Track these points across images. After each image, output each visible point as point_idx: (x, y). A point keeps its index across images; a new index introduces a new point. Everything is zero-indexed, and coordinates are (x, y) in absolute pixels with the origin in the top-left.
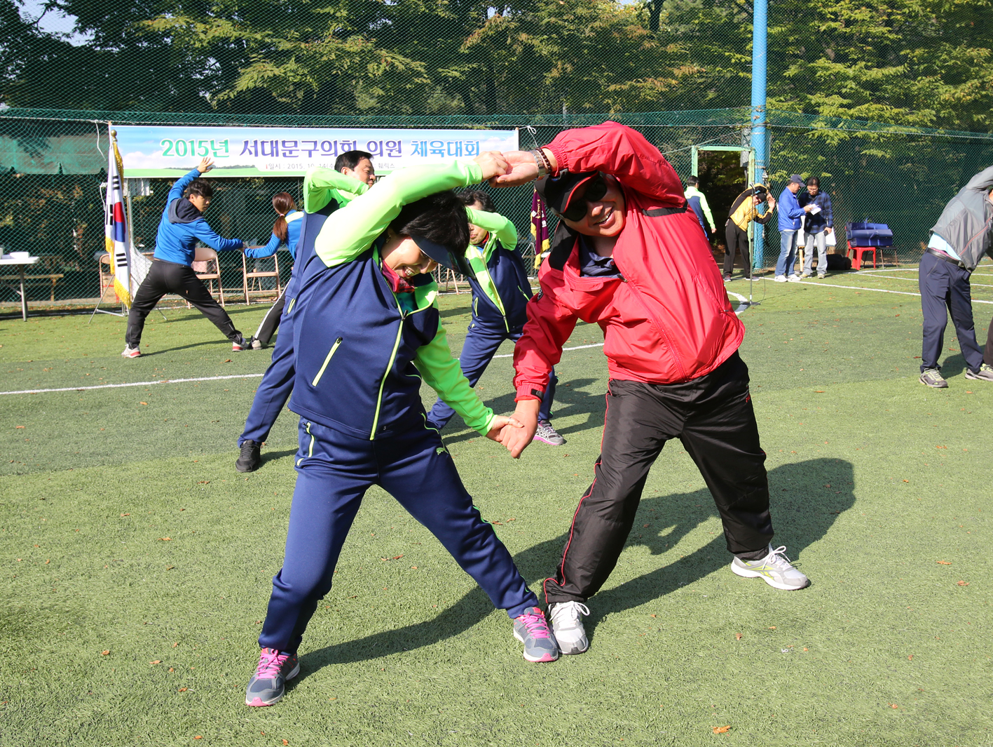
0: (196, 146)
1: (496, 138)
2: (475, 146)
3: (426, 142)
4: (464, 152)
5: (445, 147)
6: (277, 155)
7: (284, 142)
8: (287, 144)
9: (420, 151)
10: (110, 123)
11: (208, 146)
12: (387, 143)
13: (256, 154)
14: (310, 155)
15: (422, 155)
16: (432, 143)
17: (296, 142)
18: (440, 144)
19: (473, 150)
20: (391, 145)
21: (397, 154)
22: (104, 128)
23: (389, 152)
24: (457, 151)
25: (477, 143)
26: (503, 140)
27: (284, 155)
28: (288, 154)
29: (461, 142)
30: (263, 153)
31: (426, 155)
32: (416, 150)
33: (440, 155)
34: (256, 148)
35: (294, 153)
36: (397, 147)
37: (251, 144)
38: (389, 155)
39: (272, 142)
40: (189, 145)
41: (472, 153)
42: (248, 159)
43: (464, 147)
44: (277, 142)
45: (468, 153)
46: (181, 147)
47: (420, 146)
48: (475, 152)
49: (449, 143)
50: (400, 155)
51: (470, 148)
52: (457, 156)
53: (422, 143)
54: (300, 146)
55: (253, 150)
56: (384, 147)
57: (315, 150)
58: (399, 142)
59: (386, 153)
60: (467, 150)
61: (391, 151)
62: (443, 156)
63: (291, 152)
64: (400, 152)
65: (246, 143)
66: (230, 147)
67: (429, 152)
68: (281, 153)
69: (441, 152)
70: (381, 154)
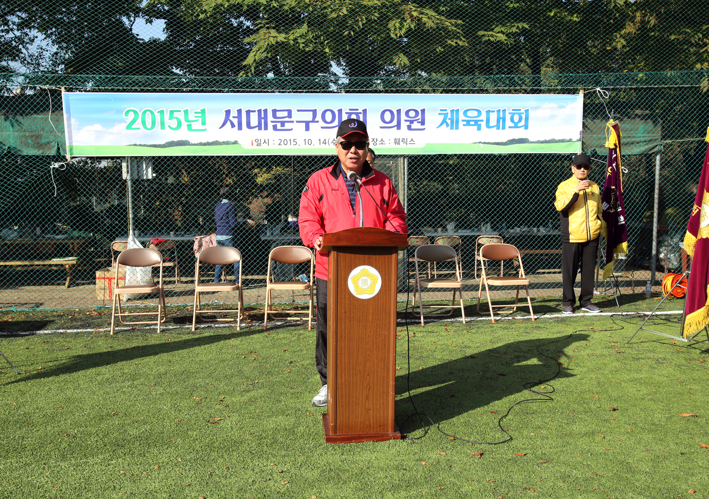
0: (167, 116)
1: (553, 105)
2: (524, 116)
3: (458, 111)
4: (509, 123)
5: (483, 117)
6: (266, 128)
7: (274, 111)
8: (279, 114)
9: (449, 122)
10: (63, 89)
11: (181, 116)
12: (407, 113)
13: (240, 128)
14: (307, 129)
15: (452, 128)
16: (465, 112)
17: (290, 112)
18: (475, 114)
19: (520, 120)
20: (412, 114)
21: (419, 126)
22: (57, 95)
23: (408, 123)
24: (498, 121)
25: (527, 111)
26: (561, 107)
27: (275, 128)
28: (279, 126)
29: (504, 111)
30: (249, 126)
31: (457, 128)
32: (444, 121)
33: (476, 127)
34: (239, 119)
35: (287, 126)
36: (420, 117)
37: (234, 113)
38: (409, 128)
39: (259, 111)
40: (158, 116)
41: (519, 125)
42: (229, 133)
43: (508, 117)
44: (266, 111)
45: (513, 125)
46: (148, 119)
47: (449, 116)
48: (523, 123)
49: (488, 112)
50: (422, 127)
51: (516, 118)
52: (498, 128)
53: (452, 111)
54: (296, 116)
55: (235, 121)
56: (403, 117)
57: (313, 121)
58: (423, 111)
59: (404, 125)
60: (512, 120)
61: (412, 122)
62: (479, 129)
63: (283, 124)
64: (423, 123)
65: (228, 112)
66: (208, 117)
67: (461, 123)
68: (270, 125)
69: (477, 123)
70: (398, 126)
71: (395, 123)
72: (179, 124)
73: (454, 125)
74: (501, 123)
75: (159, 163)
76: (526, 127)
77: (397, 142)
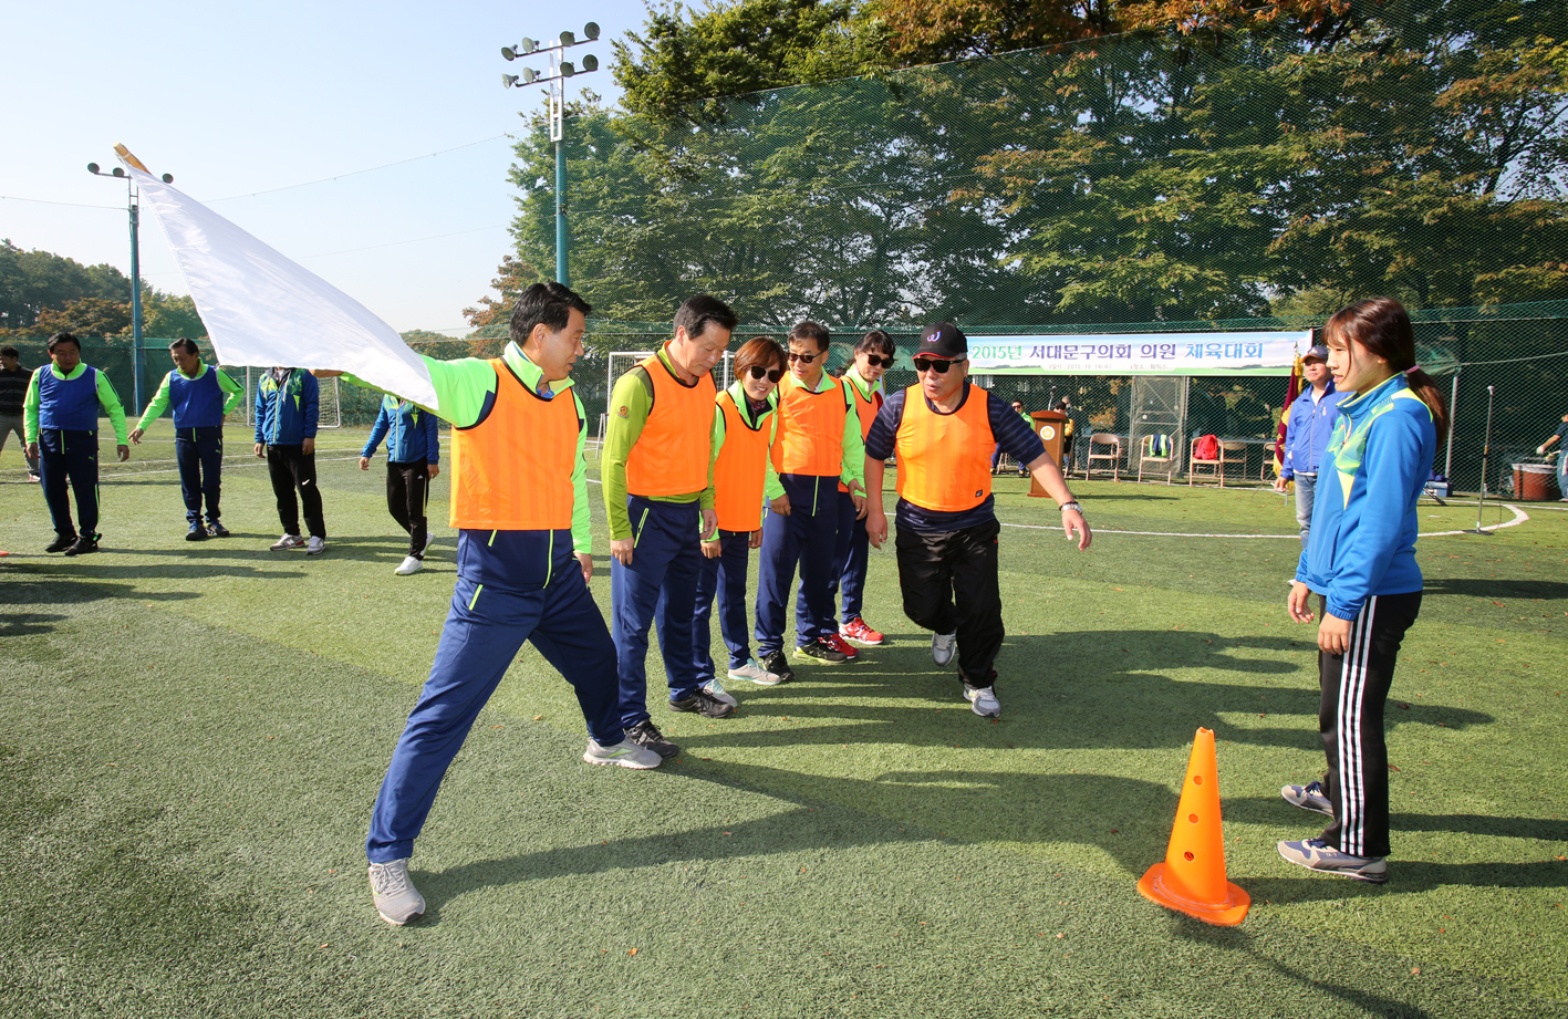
0: (997, 350)
1: (1284, 340)
2: (1257, 349)
3: (1202, 345)
4: (1244, 353)
5: (1223, 349)
6: (1060, 358)
7: (1066, 347)
8: (1069, 349)
9: (1194, 353)
11: (1006, 350)
12: (1162, 347)
13: (1043, 357)
14: (1088, 357)
15: (1197, 358)
16: (1208, 346)
17: (1076, 347)
18: (1217, 347)
19: (1255, 351)
20: (1165, 348)
21: (1171, 356)
23: (1162, 354)
24: (1235, 352)
25: (1261, 345)
26: (1293, 341)
27: (1066, 357)
28: (1068, 356)
29: (1241, 344)
30: (1048, 356)
31: (1201, 357)
32: (1190, 352)
33: (1216, 357)
34: (1042, 352)
35: (1074, 356)
36: (1171, 350)
37: (1039, 349)
38: (1163, 357)
39: (1056, 347)
40: (992, 350)
41: (1254, 355)
42: (1036, 361)
43: (1244, 348)
44: (1060, 347)
45: (1248, 355)
46: (986, 351)
47: (1195, 349)
48: (1257, 353)
49: (1227, 346)
50: (1173, 357)
51: (1251, 350)
52: (1236, 358)
53: (1197, 345)
54: (1080, 350)
55: (1040, 354)
56: (1158, 349)
57: (1092, 353)
58: (1174, 346)
59: (1159, 355)
60: (1247, 351)
61: (1165, 353)
62: (1221, 358)
63: (1071, 355)
64: (1173, 354)
65: (1035, 348)
66: (1023, 351)
67: (1204, 354)
68: (1063, 356)
69: (1218, 355)
70: (1154, 356)
71: (1152, 353)
72: (1005, 355)
73: (1199, 355)
74: (1238, 353)
75: (996, 378)
76: (1260, 356)
77: (1152, 367)
